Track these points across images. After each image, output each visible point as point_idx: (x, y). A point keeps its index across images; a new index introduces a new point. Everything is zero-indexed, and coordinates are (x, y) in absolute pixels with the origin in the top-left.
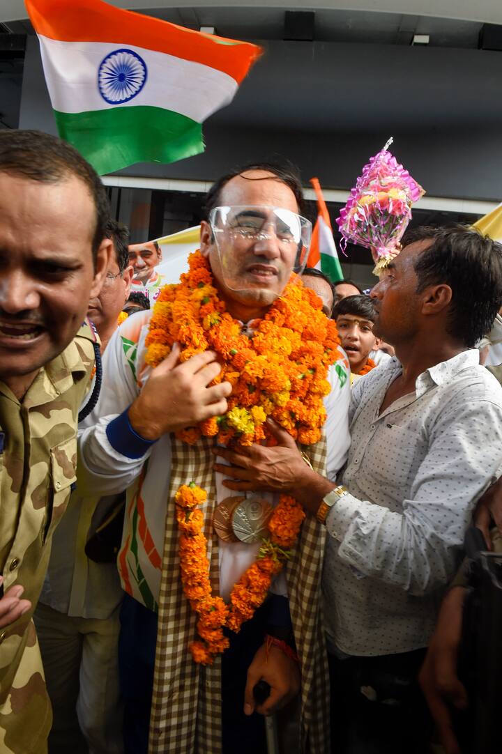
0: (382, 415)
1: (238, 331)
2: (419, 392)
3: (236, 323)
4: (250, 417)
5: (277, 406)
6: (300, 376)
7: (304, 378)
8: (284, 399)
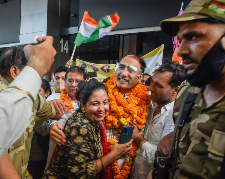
0: (154, 119)
1: (123, 97)
2: (162, 113)
3: (122, 95)
4: (126, 121)
5: (133, 118)
6: (140, 110)
7: (141, 111)
8: (135, 116)
